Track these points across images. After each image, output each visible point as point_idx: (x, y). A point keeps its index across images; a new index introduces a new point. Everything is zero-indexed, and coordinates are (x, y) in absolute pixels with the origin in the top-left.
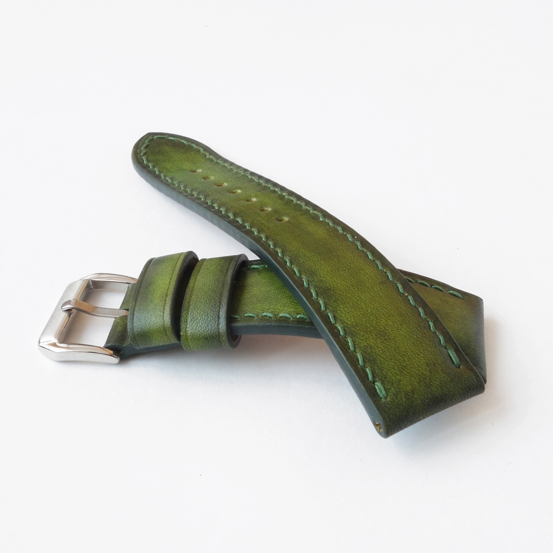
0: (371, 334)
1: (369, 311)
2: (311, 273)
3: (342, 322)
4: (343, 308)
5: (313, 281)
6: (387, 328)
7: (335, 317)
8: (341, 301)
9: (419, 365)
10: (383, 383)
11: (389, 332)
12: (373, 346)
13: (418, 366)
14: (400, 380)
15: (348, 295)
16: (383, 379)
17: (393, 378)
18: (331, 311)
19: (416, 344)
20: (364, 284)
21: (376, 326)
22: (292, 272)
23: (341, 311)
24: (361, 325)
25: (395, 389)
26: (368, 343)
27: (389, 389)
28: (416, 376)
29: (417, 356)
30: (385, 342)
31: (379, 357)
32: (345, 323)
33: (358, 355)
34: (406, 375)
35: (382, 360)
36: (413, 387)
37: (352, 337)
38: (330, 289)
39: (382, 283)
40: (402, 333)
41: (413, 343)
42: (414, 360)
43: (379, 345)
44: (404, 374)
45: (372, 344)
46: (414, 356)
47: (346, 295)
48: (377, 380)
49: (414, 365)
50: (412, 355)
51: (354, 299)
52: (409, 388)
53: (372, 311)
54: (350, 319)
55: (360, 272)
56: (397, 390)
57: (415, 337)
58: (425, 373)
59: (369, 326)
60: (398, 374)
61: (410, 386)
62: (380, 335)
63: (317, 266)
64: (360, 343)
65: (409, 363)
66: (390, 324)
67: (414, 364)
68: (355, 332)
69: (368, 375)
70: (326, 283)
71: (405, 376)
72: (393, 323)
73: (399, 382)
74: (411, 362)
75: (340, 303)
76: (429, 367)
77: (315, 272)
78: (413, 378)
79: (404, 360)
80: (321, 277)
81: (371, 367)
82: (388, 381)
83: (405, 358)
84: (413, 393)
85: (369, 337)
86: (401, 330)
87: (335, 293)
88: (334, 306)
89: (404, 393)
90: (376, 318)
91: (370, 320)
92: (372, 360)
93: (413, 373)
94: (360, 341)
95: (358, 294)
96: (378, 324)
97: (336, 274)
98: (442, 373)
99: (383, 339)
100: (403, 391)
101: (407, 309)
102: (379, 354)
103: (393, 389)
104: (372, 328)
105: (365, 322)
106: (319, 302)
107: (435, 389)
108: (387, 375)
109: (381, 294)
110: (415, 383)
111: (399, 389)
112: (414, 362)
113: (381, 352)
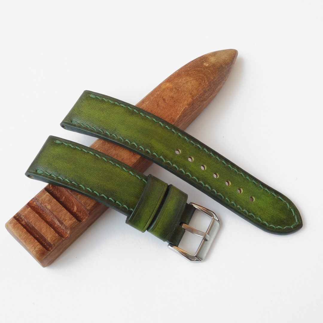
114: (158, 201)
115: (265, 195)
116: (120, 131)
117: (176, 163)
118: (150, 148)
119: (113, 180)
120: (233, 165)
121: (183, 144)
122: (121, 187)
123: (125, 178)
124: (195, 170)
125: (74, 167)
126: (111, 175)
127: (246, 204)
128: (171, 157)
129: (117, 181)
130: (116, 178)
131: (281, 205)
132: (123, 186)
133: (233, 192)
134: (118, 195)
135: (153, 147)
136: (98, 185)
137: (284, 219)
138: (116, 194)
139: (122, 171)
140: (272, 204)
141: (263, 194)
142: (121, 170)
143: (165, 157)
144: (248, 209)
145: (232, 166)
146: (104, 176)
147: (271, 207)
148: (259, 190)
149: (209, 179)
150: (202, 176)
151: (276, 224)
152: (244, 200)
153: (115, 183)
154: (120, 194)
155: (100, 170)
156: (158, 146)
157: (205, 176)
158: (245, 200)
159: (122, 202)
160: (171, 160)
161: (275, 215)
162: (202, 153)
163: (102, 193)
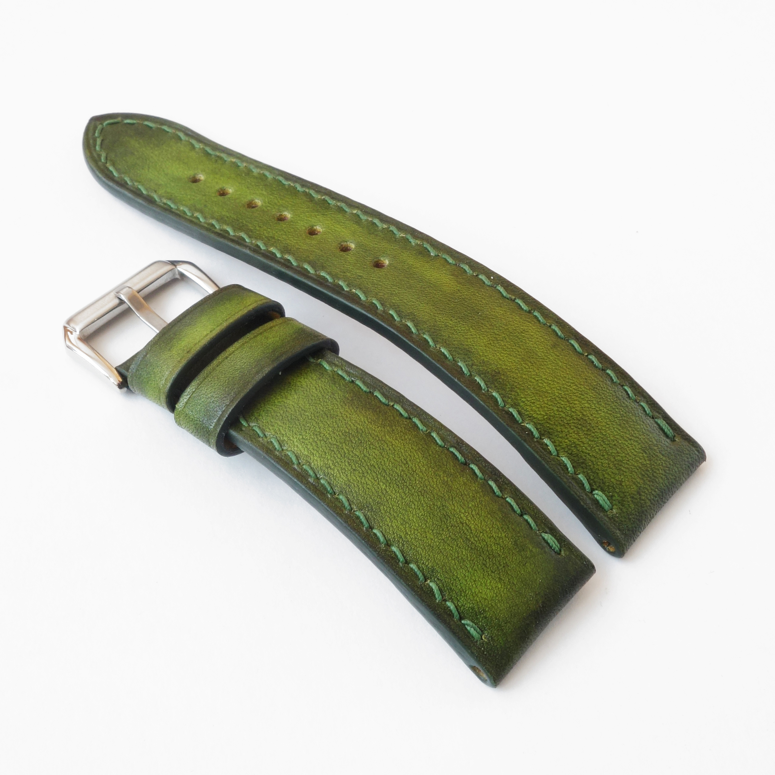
0: (570, 427)
1: (557, 394)
2: (467, 354)
3: (531, 419)
4: (525, 398)
5: (473, 365)
6: (585, 413)
7: (519, 413)
8: (519, 388)
9: (635, 453)
10: (603, 491)
11: (589, 419)
12: (578, 443)
13: (635, 455)
14: (621, 481)
15: (524, 376)
16: (602, 485)
17: (612, 480)
18: (512, 406)
19: (623, 425)
20: (537, 355)
21: (573, 414)
22: (442, 357)
23: (524, 402)
24: (554, 417)
25: (619, 496)
26: (570, 441)
27: (612, 496)
28: (636, 471)
29: (629, 442)
30: (589, 433)
31: (588, 456)
32: (535, 418)
33: (563, 459)
34: (625, 472)
35: (593, 459)
36: (637, 486)
37: (549, 438)
38: (499, 373)
39: (554, 346)
40: (603, 414)
41: (620, 425)
42: (628, 449)
43: (584, 440)
44: (623, 471)
45: (575, 440)
46: (627, 443)
47: (522, 377)
48: (595, 487)
49: (630, 456)
50: (624, 442)
51: (533, 381)
52: (634, 489)
53: (560, 392)
54: (539, 411)
55: (524, 337)
56: (622, 495)
57: (619, 415)
58: (645, 463)
59: (564, 416)
60: (616, 474)
61: (634, 486)
62: (580, 425)
63: (469, 340)
64: (561, 442)
65: (624, 455)
66: (586, 405)
67: (630, 454)
68: (550, 429)
69: (583, 485)
70: (491, 364)
71: (625, 474)
72: (589, 404)
73: (621, 484)
74: (626, 452)
75: (518, 391)
76: (646, 453)
77: (470, 349)
78: (634, 473)
79: (618, 452)
80: (480, 356)
81: (584, 472)
82: (608, 486)
83: (618, 449)
84: (640, 495)
85: (568, 431)
86: (601, 410)
87: (508, 377)
88: (513, 397)
89: (631, 497)
90: (568, 401)
91: (562, 406)
92: (583, 463)
93: (633, 467)
94: (560, 439)
95: (534, 371)
96: (573, 410)
97: (497, 347)
98: (662, 457)
99: (586, 429)
100: (628, 494)
101: (596, 377)
102: (588, 452)
103: (616, 495)
104: (568, 418)
105: (558, 411)
106: (493, 396)
107: (661, 481)
108: (605, 478)
109: (560, 364)
110: (638, 480)
111: (623, 493)
112: (629, 451)
113: (589, 449)
123: (304, 433)
126: (345, 447)
129: (329, 427)
134: (340, 393)
136: (391, 428)
138: (347, 395)
142: (307, 456)
146: (366, 448)
153: (338, 422)
154: (334, 394)
159: (334, 377)
163: (386, 407)
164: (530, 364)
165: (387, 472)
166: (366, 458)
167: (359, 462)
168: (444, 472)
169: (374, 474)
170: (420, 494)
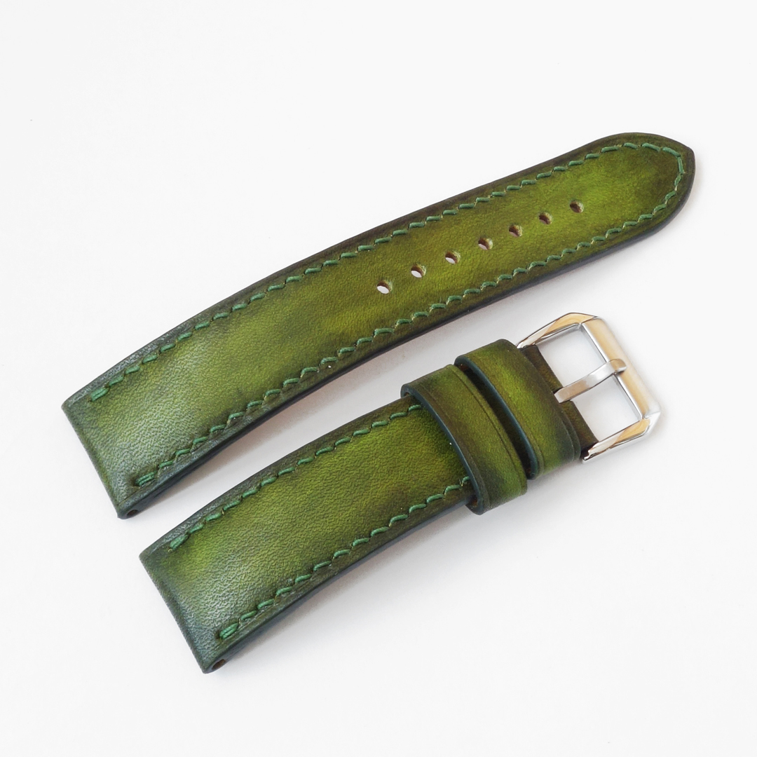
14: (109, 414)
17: (112, 406)
25: (99, 409)
31: (135, 389)
35: (131, 393)
36: (101, 428)
38: (226, 333)
44: (116, 418)
52: (100, 424)
58: (118, 441)
60: (115, 410)
65: (128, 422)
67: (128, 429)
71: (113, 419)
78: (112, 428)
79: (131, 417)
82: (108, 401)
84: (95, 428)
100: (98, 417)
102: (138, 389)
108: (115, 400)
110: (106, 430)
111: (100, 414)
113: (140, 391)
114: (483, 409)
115: (581, 175)
116: (251, 384)
117: (411, 309)
118: (340, 340)
119: (372, 473)
120: (481, 191)
121: (374, 263)
122: (400, 468)
123: (381, 446)
124: (450, 280)
125: (278, 541)
126: (355, 472)
127: (581, 227)
128: (391, 310)
129: (380, 466)
130: (371, 466)
131: (621, 159)
132: (399, 462)
133: (542, 236)
134: (415, 486)
135: (343, 333)
136: (363, 515)
137: (657, 175)
138: (409, 491)
139: (362, 442)
140: (609, 175)
141: (578, 177)
142: (358, 442)
143: (382, 322)
144: (594, 231)
145: (482, 196)
146: (348, 488)
147: (616, 182)
148: (563, 179)
149: (486, 263)
150: (472, 274)
151: (658, 198)
152: (571, 225)
153: (382, 474)
154: (415, 481)
155: (328, 488)
156: (347, 322)
157: (476, 268)
158: (573, 222)
159: (435, 488)
160: (396, 314)
161: (638, 188)
162: (417, 238)
163: (387, 519)
164: (226, 361)
165: (321, 500)
166: (339, 485)
167: (336, 480)
168: (308, 548)
169: (322, 488)
170: (294, 520)
